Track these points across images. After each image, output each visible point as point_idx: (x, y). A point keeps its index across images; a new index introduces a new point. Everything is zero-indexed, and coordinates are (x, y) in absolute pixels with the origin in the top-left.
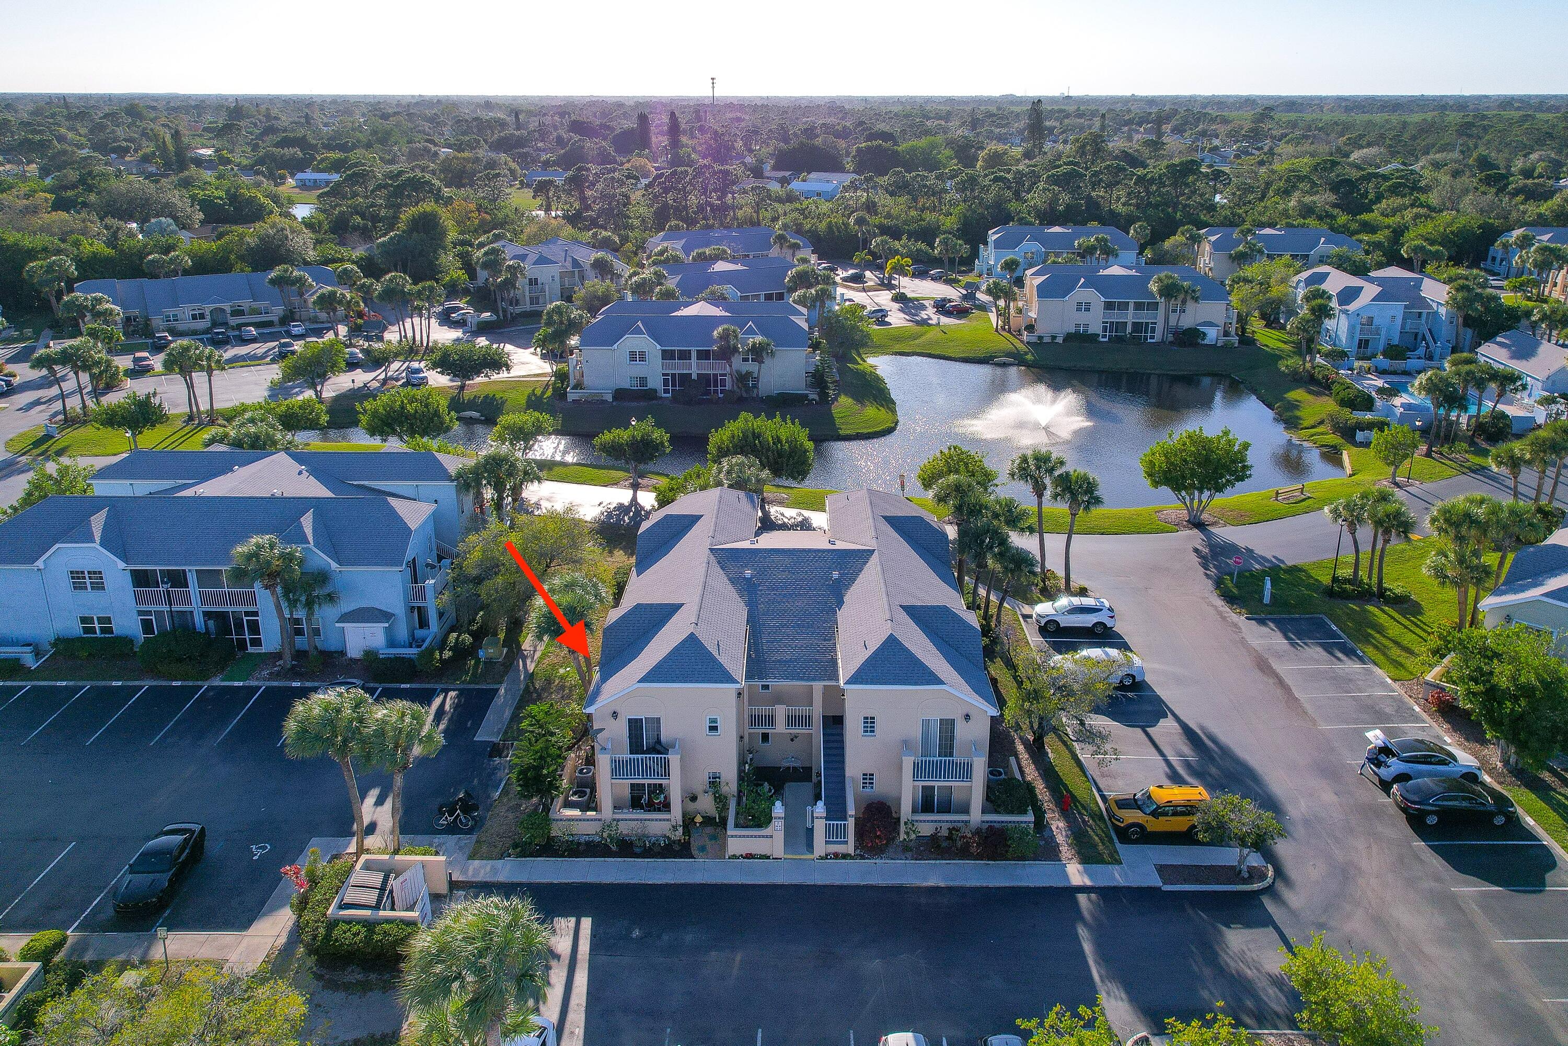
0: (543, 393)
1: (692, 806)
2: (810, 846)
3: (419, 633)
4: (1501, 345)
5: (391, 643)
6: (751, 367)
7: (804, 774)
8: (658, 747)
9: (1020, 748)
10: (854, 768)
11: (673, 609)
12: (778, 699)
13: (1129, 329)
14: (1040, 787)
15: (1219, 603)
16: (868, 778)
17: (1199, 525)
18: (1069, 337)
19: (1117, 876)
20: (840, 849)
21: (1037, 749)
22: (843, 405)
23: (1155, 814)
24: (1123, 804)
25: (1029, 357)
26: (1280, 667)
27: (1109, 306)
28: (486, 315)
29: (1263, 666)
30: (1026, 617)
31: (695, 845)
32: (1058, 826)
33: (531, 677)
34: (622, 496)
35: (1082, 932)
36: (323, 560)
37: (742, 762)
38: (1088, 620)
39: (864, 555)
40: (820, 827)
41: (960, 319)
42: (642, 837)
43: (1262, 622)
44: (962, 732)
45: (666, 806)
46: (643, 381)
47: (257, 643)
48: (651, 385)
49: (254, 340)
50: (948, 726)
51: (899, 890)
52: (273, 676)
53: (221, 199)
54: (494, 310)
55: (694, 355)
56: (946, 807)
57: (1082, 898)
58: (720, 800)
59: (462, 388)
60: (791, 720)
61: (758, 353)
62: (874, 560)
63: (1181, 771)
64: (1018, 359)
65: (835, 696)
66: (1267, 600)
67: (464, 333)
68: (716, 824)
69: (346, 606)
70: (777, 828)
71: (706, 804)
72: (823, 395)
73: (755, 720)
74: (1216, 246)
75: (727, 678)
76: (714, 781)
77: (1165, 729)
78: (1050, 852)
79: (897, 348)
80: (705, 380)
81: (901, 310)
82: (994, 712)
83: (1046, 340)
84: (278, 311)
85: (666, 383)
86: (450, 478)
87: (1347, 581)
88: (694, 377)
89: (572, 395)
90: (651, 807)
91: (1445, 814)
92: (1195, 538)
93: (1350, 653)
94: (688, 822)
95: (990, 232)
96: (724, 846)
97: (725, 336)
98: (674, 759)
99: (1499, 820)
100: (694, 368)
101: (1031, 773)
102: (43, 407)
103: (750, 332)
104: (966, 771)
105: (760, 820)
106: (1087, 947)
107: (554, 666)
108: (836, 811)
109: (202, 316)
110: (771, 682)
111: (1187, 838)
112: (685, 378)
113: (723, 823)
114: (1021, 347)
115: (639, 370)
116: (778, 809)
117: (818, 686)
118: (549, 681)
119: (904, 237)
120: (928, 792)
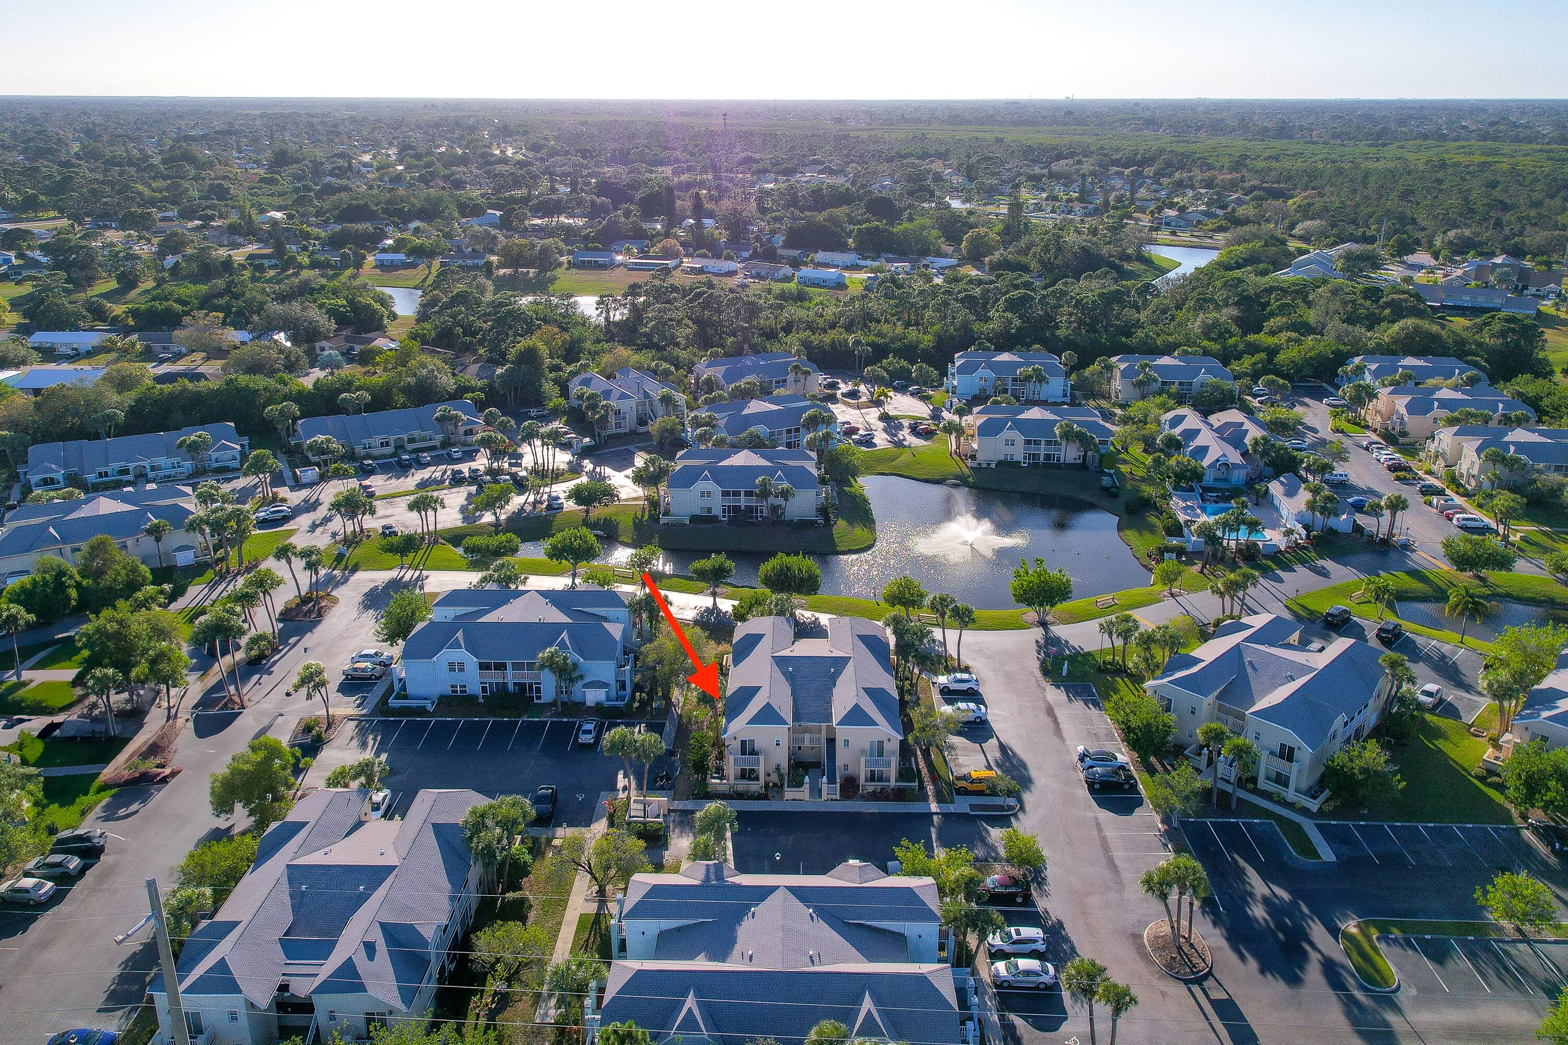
0: (643, 516)
1: (768, 779)
2: (820, 796)
3: (621, 693)
4: (1282, 483)
5: (608, 700)
6: (780, 501)
7: (817, 765)
8: (753, 752)
9: (919, 753)
10: (840, 761)
11: (757, 689)
12: (806, 730)
13: (1042, 459)
14: (925, 772)
15: (1038, 674)
16: (846, 766)
17: (1043, 624)
18: (1000, 463)
19: (952, 808)
20: (834, 797)
21: (926, 754)
22: (841, 526)
23: (972, 782)
24: (958, 778)
25: (970, 479)
26: (1058, 712)
27: (1028, 442)
28: (587, 440)
29: (1050, 712)
30: (934, 683)
31: (770, 795)
32: (930, 788)
33: (680, 716)
34: (706, 601)
35: (933, 830)
36: (574, 656)
37: (789, 760)
38: (964, 686)
39: (846, 660)
40: (825, 788)
41: (926, 440)
42: (748, 792)
43: (1058, 687)
44: (887, 746)
45: (757, 779)
46: (709, 510)
47: (539, 698)
48: (714, 512)
49: (428, 464)
50: (881, 743)
51: (859, 813)
52: (552, 716)
53: (344, 307)
54: (593, 437)
55: (742, 494)
56: (881, 779)
57: (935, 817)
58: (781, 776)
59: (587, 511)
60: (811, 740)
61: (785, 494)
62: (851, 663)
63: (992, 764)
64: (961, 481)
65: (831, 730)
66: (1064, 673)
67: (573, 455)
68: (779, 787)
69: (587, 680)
70: (806, 788)
71: (774, 778)
72: (827, 519)
73: (795, 740)
74: (1124, 374)
75: (782, 721)
76: (778, 768)
77: (991, 745)
78: (925, 798)
79: (880, 469)
80: (749, 509)
81: (885, 430)
82: (901, 738)
83: (985, 465)
84: (439, 437)
85: (724, 511)
86: (625, 606)
87: (1110, 663)
88: (743, 508)
89: (663, 520)
90: (750, 779)
91: (1103, 783)
92: (1037, 633)
93: (1096, 704)
94: (767, 786)
95: (956, 355)
96: (783, 796)
97: (764, 484)
98: (762, 758)
99: (1127, 786)
100: (743, 502)
101: (922, 764)
102: (320, 529)
103: (779, 478)
104: (888, 764)
105: (800, 784)
106: (934, 836)
107: (691, 711)
108: (832, 780)
109: (387, 444)
110: (803, 724)
111: (981, 793)
112: (736, 509)
113: (782, 786)
114: (965, 470)
115: (706, 502)
116: (807, 779)
117: (824, 725)
118: (690, 719)
119: (891, 355)
120: (872, 772)
